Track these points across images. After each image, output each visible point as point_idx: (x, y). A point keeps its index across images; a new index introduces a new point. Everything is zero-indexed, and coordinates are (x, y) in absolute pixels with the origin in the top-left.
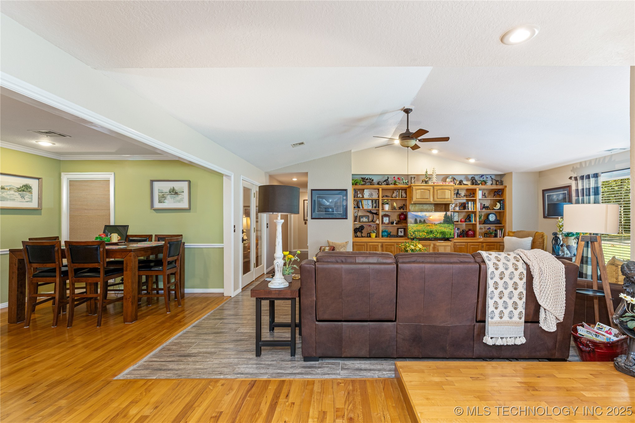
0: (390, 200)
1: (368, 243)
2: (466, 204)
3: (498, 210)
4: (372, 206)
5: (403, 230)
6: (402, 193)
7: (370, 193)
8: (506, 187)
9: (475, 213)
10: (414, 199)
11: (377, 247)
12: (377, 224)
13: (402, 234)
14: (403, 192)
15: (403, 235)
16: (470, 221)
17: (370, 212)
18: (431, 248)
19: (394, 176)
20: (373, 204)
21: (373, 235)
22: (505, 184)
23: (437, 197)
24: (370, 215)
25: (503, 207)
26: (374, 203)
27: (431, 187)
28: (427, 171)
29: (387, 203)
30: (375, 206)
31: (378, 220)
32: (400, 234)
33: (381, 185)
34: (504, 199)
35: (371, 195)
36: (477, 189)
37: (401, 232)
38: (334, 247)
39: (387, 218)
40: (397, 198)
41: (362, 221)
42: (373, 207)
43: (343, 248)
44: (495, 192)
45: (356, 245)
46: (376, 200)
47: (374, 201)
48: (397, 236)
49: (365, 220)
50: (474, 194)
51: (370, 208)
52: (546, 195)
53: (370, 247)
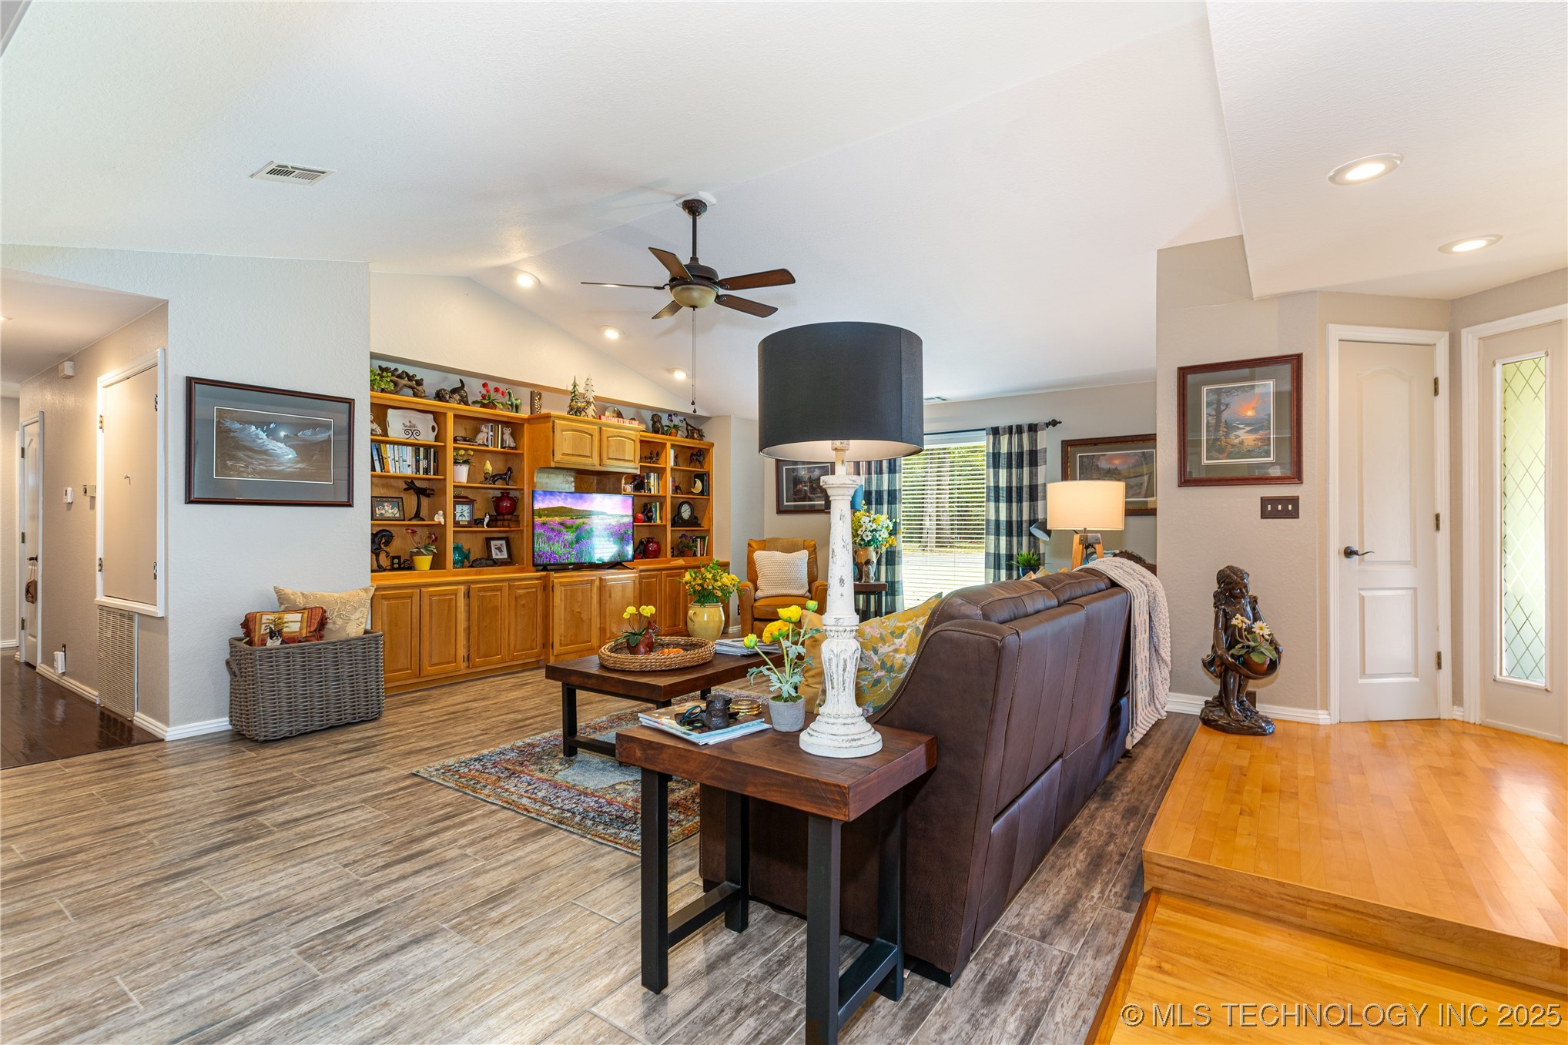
0: (472, 453)
1: (423, 589)
2: (643, 477)
3: (698, 494)
4: (414, 466)
5: (503, 542)
6: (503, 434)
7: (408, 424)
8: (712, 445)
9: (661, 499)
10: (558, 457)
12: (439, 524)
13: (505, 555)
14: (508, 431)
15: (506, 557)
16: (650, 519)
17: (410, 485)
18: (595, 590)
19: (484, 381)
20: (417, 462)
21: (424, 562)
22: (708, 439)
23: (608, 455)
24: (409, 497)
25: (706, 491)
26: (421, 457)
27: (596, 427)
28: (577, 381)
29: (466, 462)
30: (425, 466)
31: (441, 512)
32: (496, 555)
33: (447, 402)
34: (708, 473)
35: (410, 429)
36: (668, 445)
37: (499, 549)
38: (324, 611)
39: (466, 508)
40: (491, 448)
41: (382, 514)
42: (418, 470)
43: (358, 611)
44: (692, 455)
45: (384, 597)
46: (427, 447)
47: (421, 449)
48: (490, 562)
49: (390, 511)
50: (658, 455)
51: (409, 472)
52: (784, 468)
53: (430, 600)
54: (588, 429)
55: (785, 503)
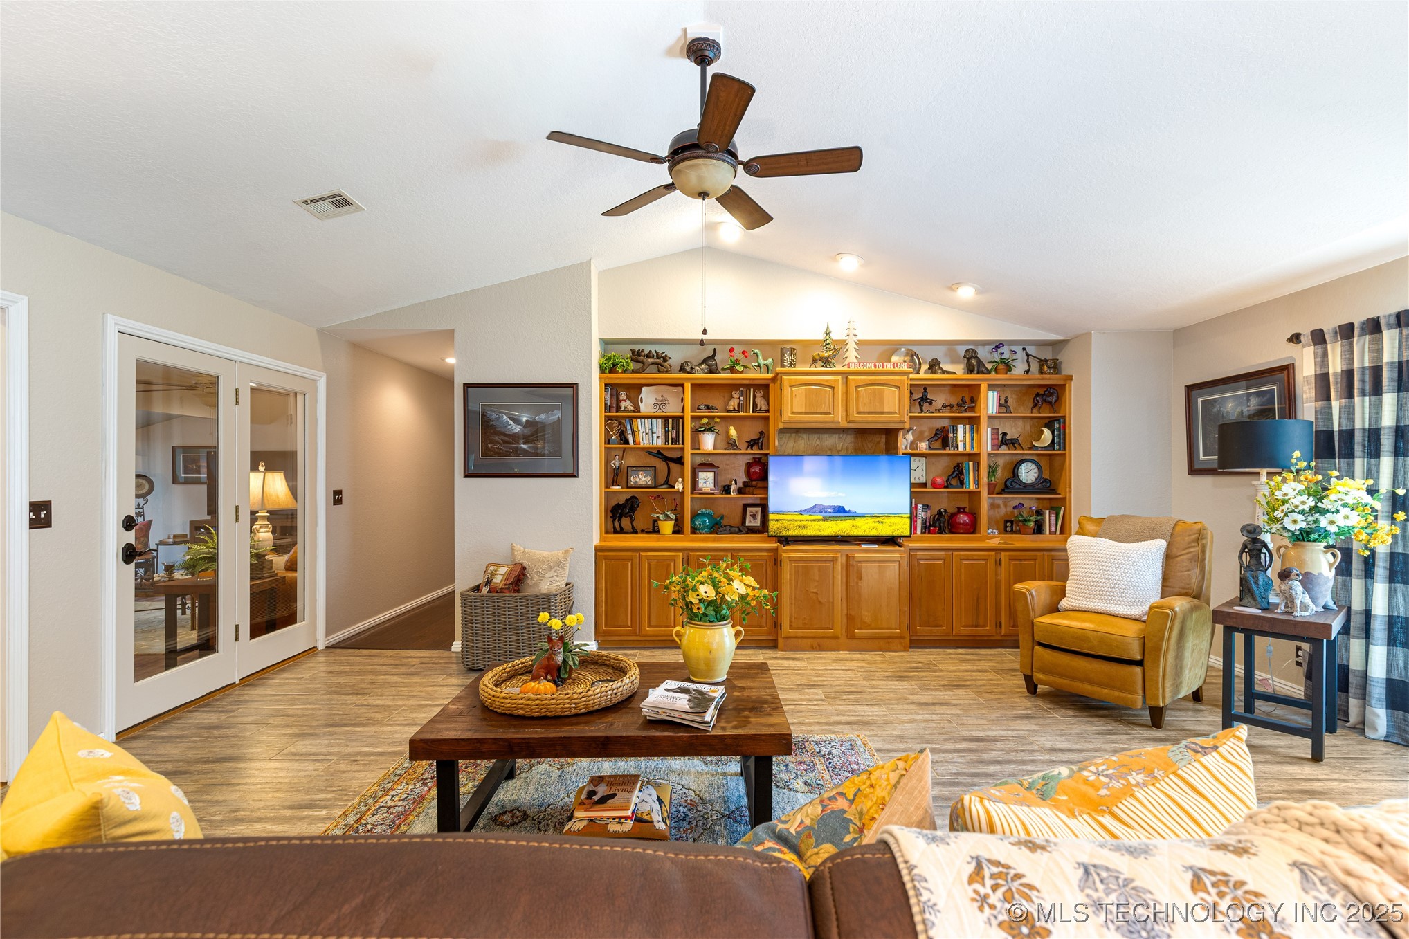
0: (718, 420)
1: (642, 554)
2: (948, 431)
3: (1045, 449)
4: (664, 438)
5: (759, 509)
6: (754, 397)
7: (660, 399)
8: (1070, 378)
9: (974, 457)
10: (787, 415)
11: (672, 563)
12: (678, 492)
13: (757, 523)
14: (759, 394)
15: (758, 524)
16: (962, 483)
17: (658, 453)
18: (839, 567)
19: (731, 346)
20: (667, 432)
21: (667, 527)
22: (1066, 371)
23: (857, 408)
24: (661, 466)
25: (1061, 440)
26: (670, 428)
27: (840, 378)
28: (831, 328)
29: (710, 430)
30: (674, 436)
31: (680, 480)
32: (750, 522)
33: (689, 373)
34: (1064, 417)
35: (662, 403)
36: (984, 386)
37: (754, 516)
38: (524, 568)
39: (710, 475)
40: (742, 414)
41: (636, 482)
42: (667, 441)
43: (553, 571)
44: (1037, 395)
45: (606, 558)
46: (673, 418)
47: (670, 421)
48: (742, 529)
49: (644, 479)
50: (973, 401)
51: (659, 443)
52: (1200, 400)
53: (649, 564)
54: (827, 380)
55: (1202, 457)
